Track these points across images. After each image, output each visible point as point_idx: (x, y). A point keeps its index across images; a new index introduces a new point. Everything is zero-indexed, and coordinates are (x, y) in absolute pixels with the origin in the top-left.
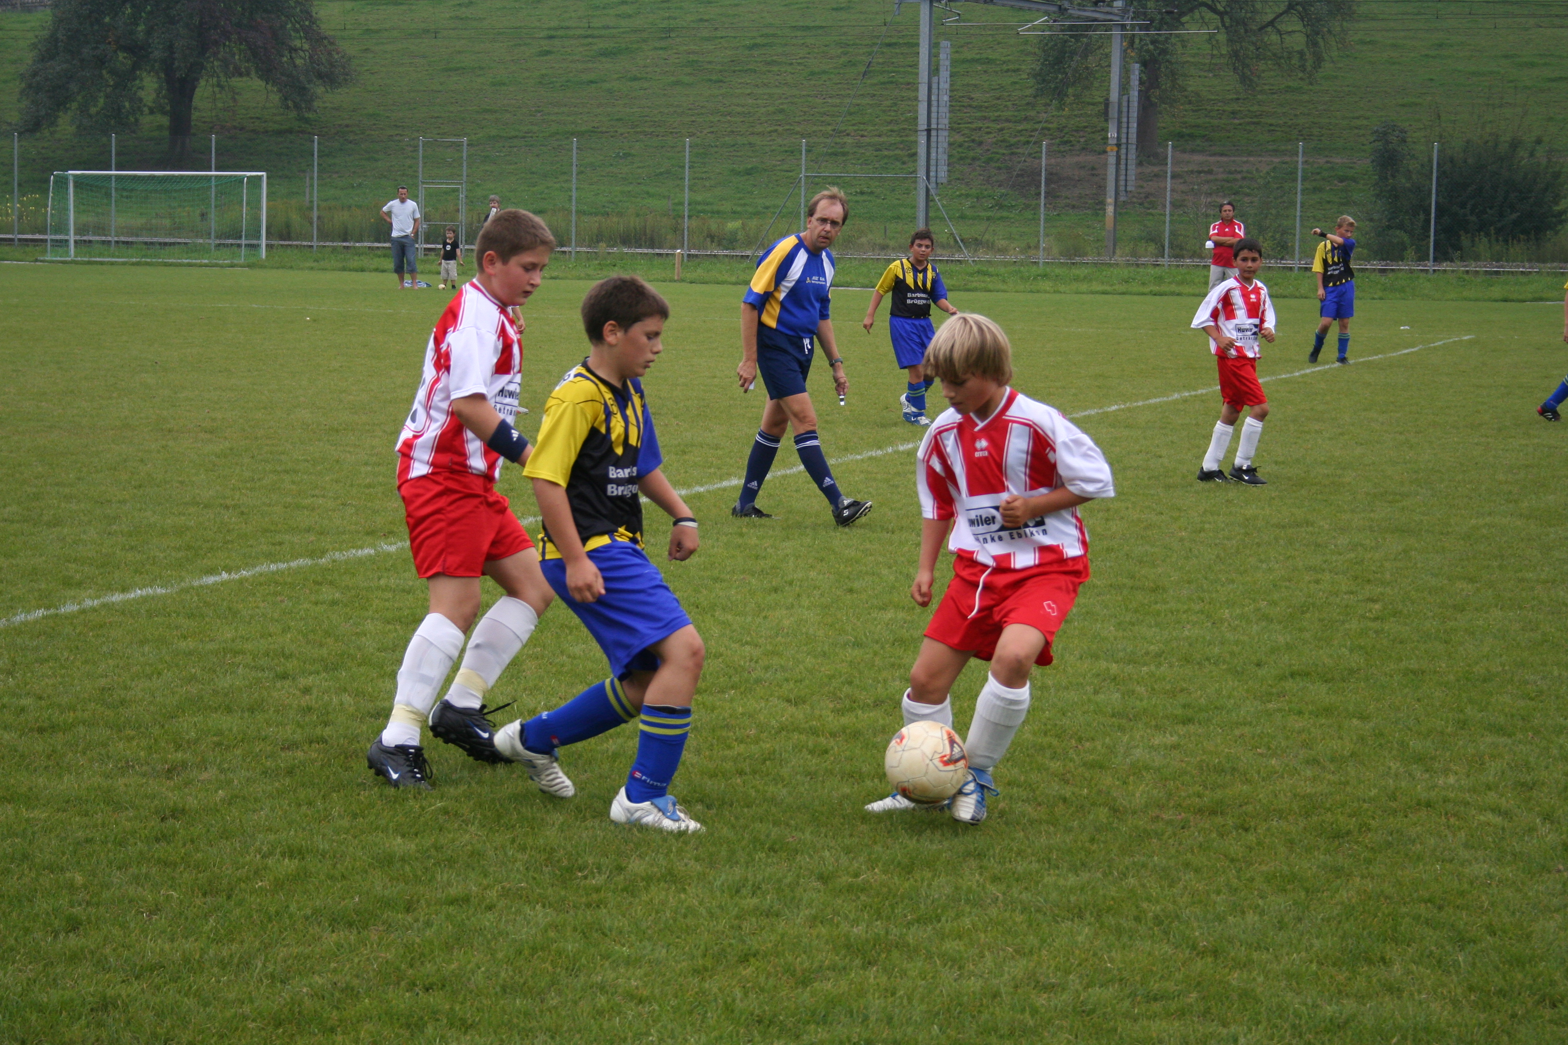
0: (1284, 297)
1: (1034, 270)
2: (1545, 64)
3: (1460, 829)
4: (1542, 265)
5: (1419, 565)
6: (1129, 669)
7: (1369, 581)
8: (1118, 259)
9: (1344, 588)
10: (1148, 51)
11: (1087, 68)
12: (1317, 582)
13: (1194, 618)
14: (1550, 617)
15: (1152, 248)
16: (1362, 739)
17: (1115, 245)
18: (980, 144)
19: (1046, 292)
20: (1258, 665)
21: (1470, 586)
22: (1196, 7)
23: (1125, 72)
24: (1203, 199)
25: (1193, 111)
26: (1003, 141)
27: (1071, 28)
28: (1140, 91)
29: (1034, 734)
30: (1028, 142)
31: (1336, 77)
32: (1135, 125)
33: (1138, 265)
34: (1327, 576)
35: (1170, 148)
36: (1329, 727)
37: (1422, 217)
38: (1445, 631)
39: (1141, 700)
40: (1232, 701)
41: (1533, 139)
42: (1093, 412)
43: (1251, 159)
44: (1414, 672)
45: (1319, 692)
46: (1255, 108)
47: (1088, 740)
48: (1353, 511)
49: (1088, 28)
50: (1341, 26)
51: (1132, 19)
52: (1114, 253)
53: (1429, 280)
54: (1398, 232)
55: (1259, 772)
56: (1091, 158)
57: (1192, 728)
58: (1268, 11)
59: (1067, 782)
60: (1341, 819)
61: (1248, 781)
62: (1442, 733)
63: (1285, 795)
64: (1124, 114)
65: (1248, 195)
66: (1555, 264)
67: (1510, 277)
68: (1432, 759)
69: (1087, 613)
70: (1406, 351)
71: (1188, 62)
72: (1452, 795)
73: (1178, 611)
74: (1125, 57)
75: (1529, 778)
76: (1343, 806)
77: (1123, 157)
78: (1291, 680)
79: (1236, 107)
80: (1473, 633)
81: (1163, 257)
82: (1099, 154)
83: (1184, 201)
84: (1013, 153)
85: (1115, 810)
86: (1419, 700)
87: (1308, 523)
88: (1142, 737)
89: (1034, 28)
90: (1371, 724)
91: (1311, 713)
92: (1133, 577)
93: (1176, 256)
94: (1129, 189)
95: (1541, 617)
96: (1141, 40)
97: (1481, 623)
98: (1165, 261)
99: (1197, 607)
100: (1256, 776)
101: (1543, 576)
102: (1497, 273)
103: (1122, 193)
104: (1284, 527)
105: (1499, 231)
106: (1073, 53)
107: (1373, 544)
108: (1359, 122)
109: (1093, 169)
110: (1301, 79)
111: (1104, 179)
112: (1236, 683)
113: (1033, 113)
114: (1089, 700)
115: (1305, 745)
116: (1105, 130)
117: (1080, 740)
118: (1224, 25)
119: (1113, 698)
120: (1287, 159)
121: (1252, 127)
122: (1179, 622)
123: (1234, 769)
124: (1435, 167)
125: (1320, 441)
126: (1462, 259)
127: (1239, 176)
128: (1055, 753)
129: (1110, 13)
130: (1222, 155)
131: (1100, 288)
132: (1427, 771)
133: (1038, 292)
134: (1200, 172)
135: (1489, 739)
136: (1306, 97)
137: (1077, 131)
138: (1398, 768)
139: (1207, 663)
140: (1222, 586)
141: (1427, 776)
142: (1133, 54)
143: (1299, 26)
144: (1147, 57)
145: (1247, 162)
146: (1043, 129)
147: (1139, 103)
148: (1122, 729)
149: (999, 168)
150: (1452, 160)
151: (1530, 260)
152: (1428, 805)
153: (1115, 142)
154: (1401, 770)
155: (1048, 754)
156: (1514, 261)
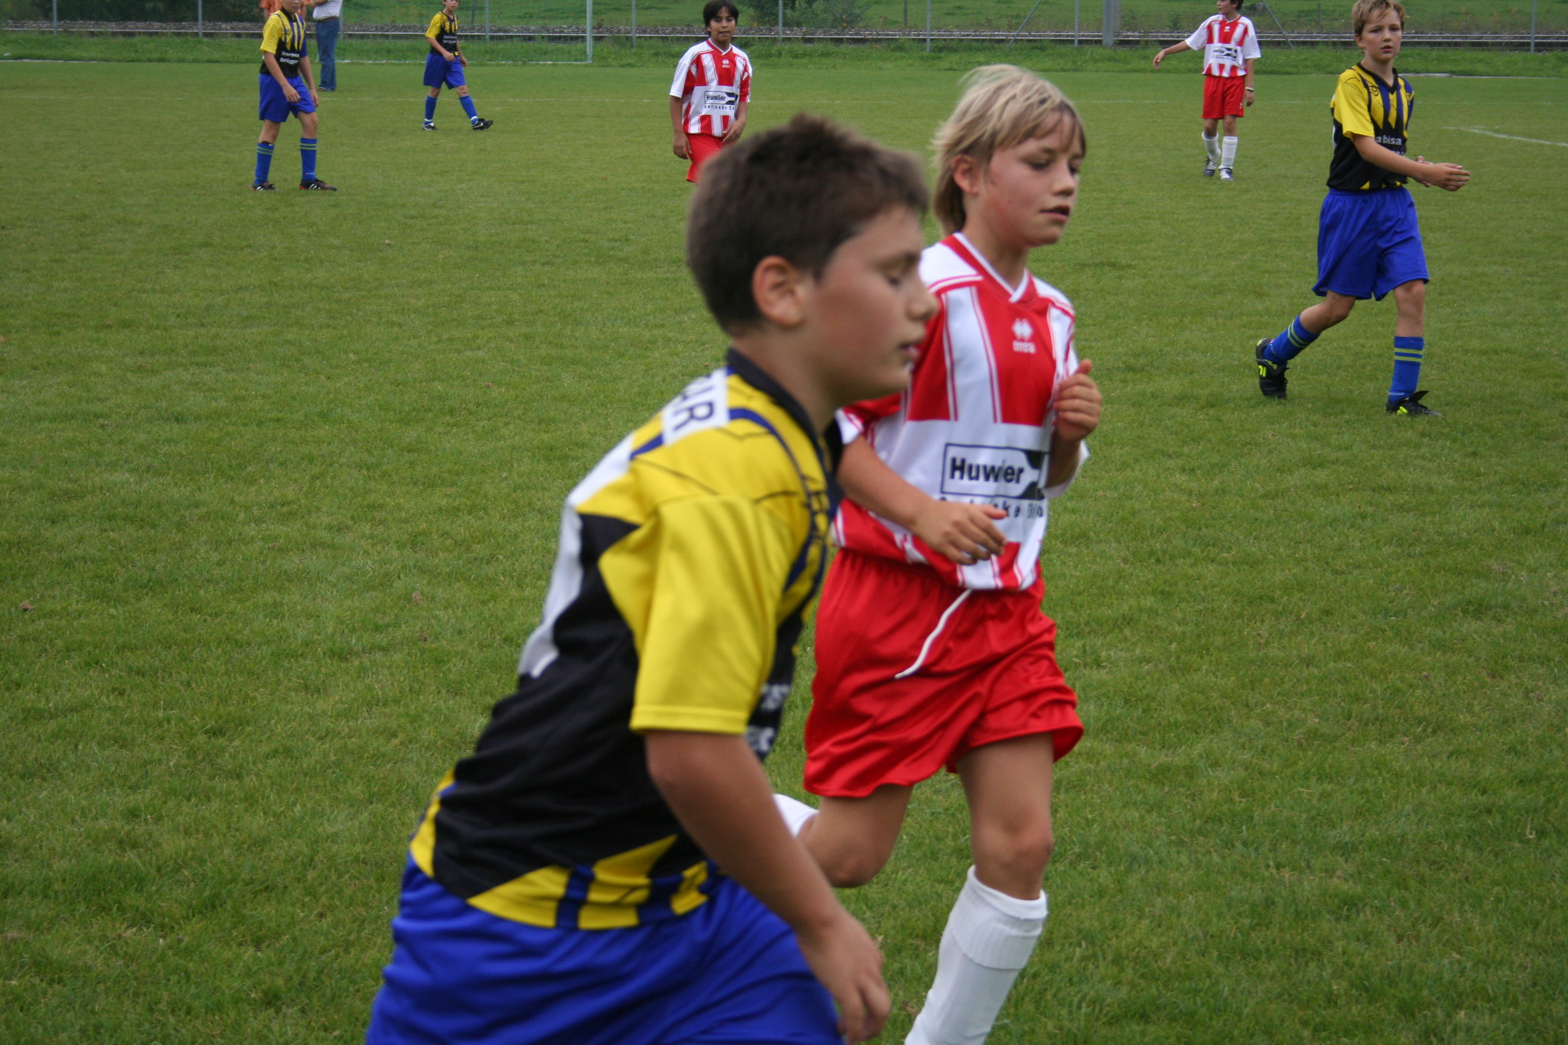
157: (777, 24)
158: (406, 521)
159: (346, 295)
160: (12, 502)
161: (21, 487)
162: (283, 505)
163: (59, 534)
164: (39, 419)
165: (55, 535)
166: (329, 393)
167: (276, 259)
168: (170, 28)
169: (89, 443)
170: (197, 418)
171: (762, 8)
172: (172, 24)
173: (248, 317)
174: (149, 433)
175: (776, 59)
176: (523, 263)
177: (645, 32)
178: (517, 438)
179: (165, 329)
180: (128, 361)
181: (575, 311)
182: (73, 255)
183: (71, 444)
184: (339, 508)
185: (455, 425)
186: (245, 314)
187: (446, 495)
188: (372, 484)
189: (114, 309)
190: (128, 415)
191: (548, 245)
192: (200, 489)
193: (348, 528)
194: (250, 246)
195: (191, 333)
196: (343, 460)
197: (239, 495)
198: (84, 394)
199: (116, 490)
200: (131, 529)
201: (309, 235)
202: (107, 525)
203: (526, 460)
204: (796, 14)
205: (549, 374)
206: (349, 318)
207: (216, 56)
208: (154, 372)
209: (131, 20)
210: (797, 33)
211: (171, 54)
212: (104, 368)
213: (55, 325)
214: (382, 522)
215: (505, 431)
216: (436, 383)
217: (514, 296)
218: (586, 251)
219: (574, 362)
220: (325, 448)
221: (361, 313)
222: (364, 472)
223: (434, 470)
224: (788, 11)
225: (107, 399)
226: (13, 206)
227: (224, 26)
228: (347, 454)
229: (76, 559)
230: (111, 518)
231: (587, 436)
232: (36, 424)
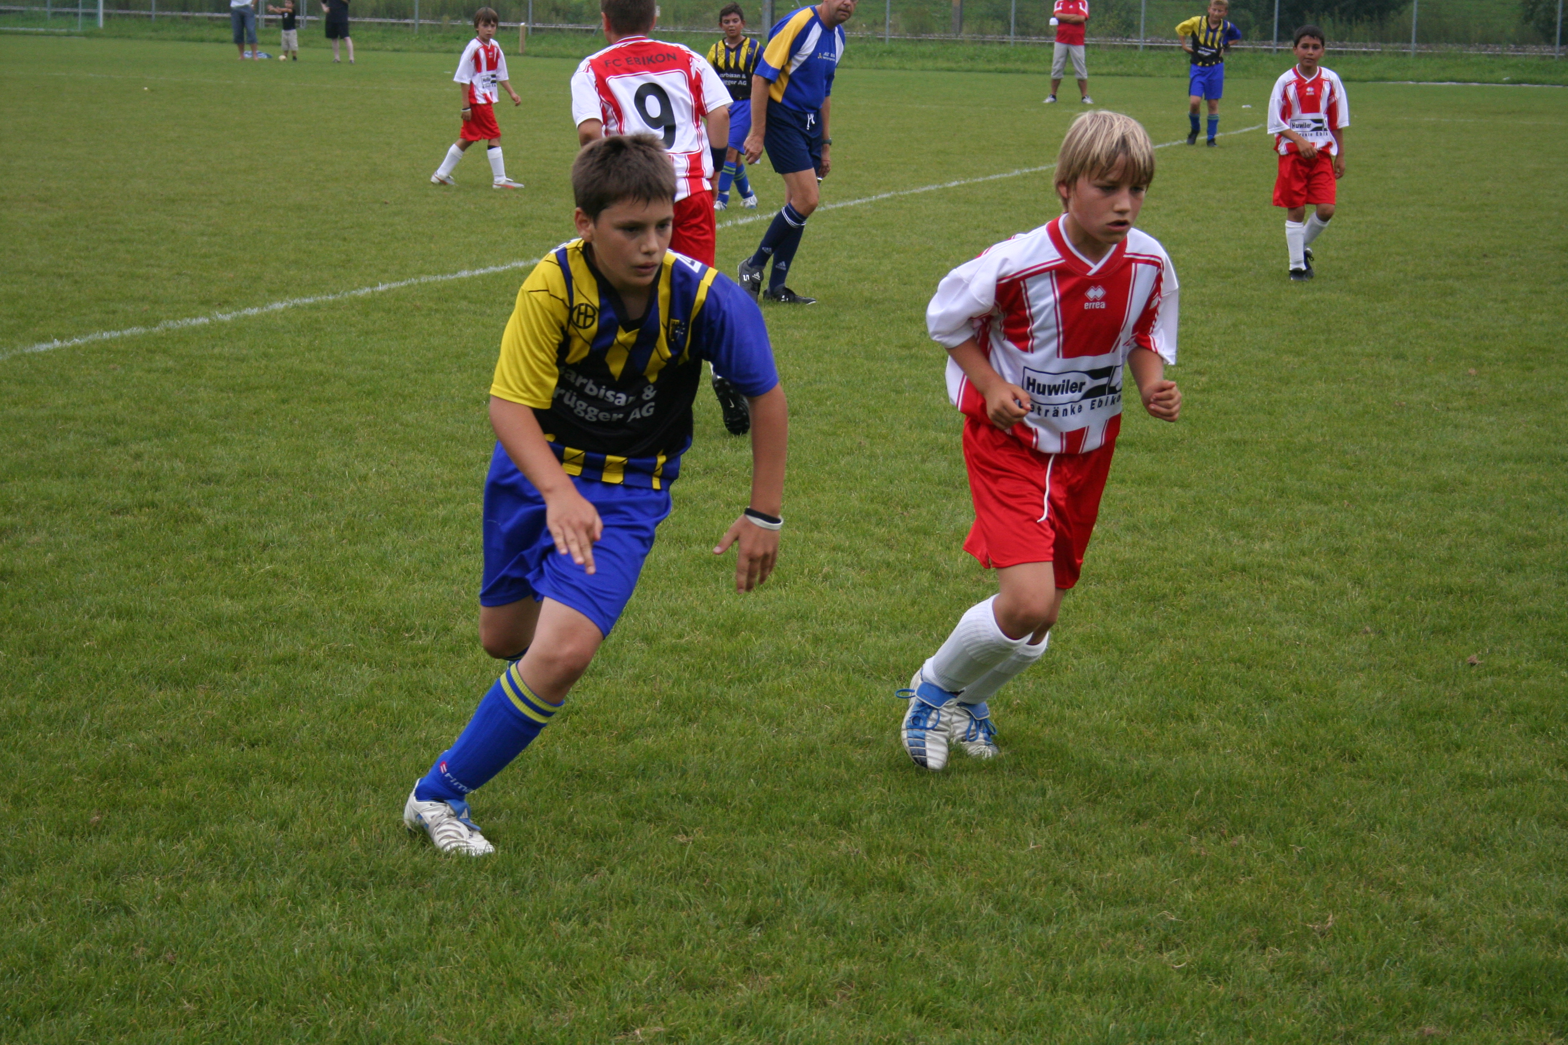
0: (1129, 75)
1: (880, 46)
3: (1272, 592)
4: (1384, 45)
5: (1247, 339)
7: (1197, 354)
8: (964, 35)
14: (1372, 390)
15: (999, 25)
16: (1182, 507)
17: (961, 22)
19: (891, 68)
21: (1296, 360)
29: (862, 500)
33: (984, 43)
36: (1151, 495)
38: (1270, 402)
42: (934, 187)
44: (1237, 442)
47: (913, 507)
52: (961, 30)
53: (1273, 60)
54: (1243, 12)
59: (891, 548)
60: (1158, 583)
62: (1260, 501)
66: (1397, 45)
67: (1353, 56)
68: (1249, 526)
69: (919, 384)
70: (1246, 130)
72: (1267, 560)
75: (1342, 544)
76: (1160, 570)
80: (1296, 405)
81: (1009, 34)
85: (936, 574)
86: (1240, 469)
90: (1192, 493)
91: (1133, 482)
93: (1023, 34)
97: (1305, 395)
98: (1011, 38)
101: (1368, 350)
102: (1340, 53)
105: (1343, 11)
107: (1203, 318)
114: (916, 469)
115: (1128, 512)
117: (906, 507)
125: (1156, 218)
128: (881, 519)
131: (945, 65)
132: (1244, 537)
133: (884, 68)
135: (1306, 506)
138: (1216, 535)
141: (1243, 542)
151: (1373, 40)
152: (1243, 570)
154: (1219, 536)
155: (874, 520)
156: (1357, 41)
160: (1468, 547)
161: (1479, 530)
163: (1514, 585)
164: (1504, 459)
165: (1510, 585)
169: (1553, 488)
183: (1534, 488)
198: (1553, 435)
213: (1529, 359)
226: (1498, 233)
229: (1530, 613)
232: (1500, 464)
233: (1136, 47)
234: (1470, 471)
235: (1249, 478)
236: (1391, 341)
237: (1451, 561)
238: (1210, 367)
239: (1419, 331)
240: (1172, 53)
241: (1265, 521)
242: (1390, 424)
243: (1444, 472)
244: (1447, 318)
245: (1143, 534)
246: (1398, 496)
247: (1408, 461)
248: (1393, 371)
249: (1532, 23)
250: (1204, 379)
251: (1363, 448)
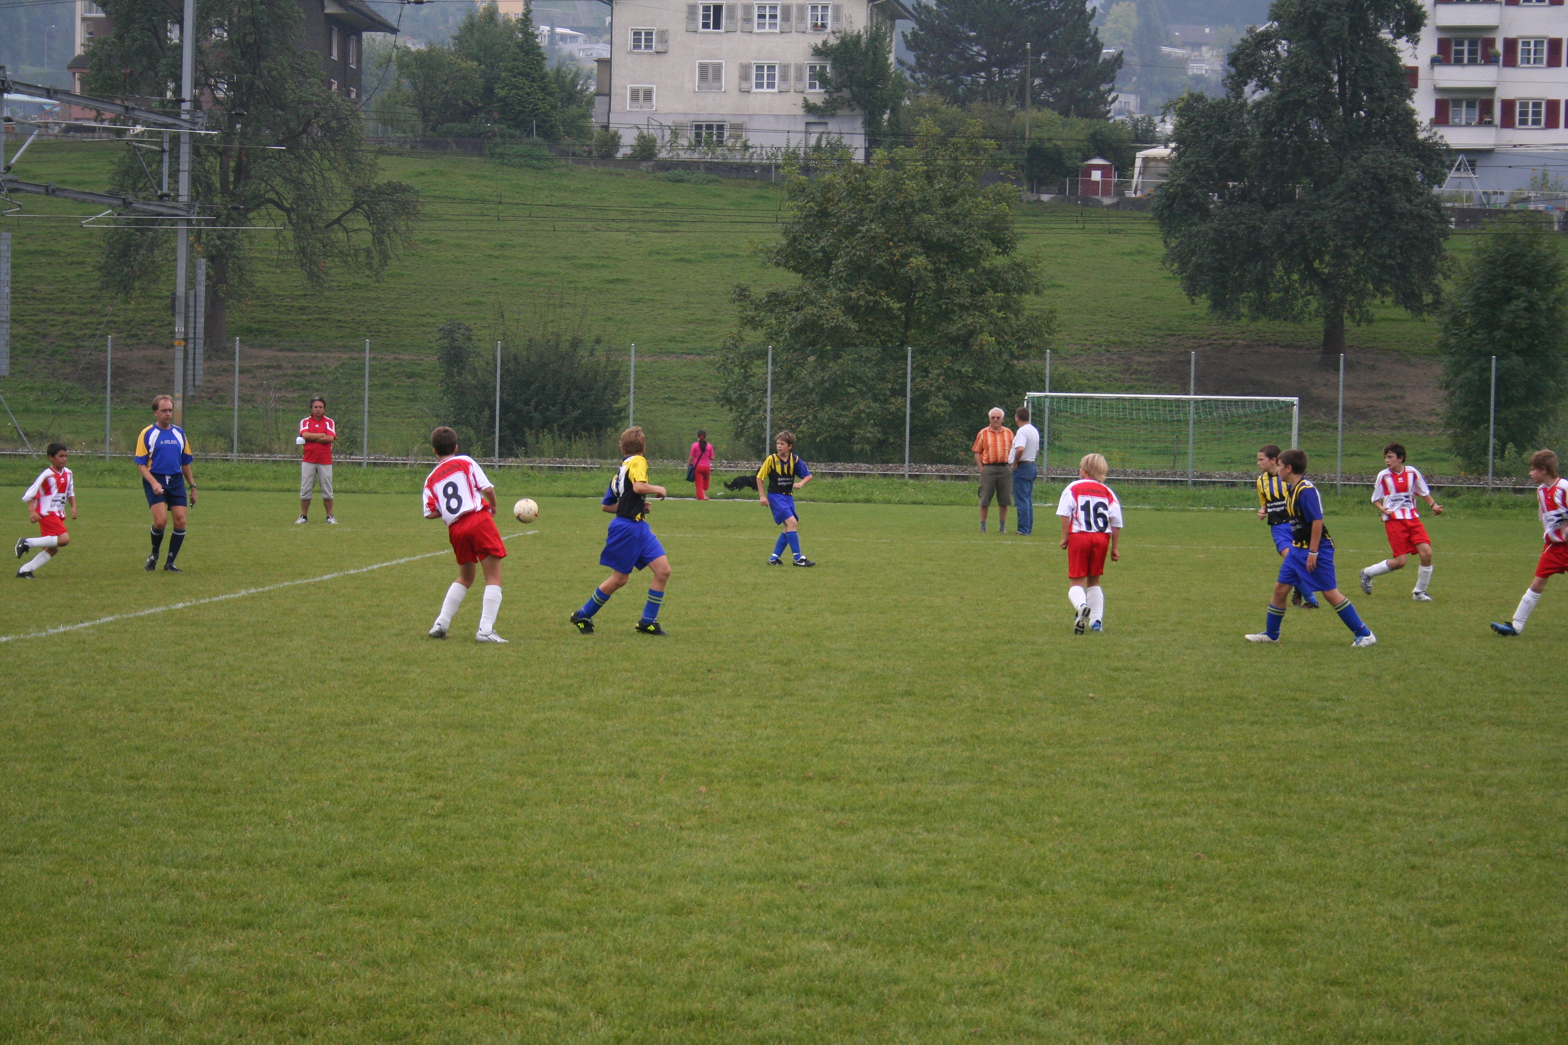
0: (354, 492)
1: (101, 465)
2: (603, 266)
3: (516, 1026)
4: (603, 461)
5: (481, 761)
6: (188, 874)
7: (431, 778)
9: (407, 785)
10: (215, 246)
11: (153, 262)
12: (380, 780)
13: (256, 820)
14: (606, 810)
15: (221, 443)
16: (422, 938)
18: (45, 336)
19: (113, 487)
20: (320, 866)
21: (530, 781)
22: (262, 203)
23: (192, 267)
24: (272, 394)
25: (262, 306)
26: (68, 334)
27: (136, 222)
28: (207, 286)
29: (90, 944)
30: (94, 335)
31: (402, 275)
32: (203, 320)
33: (206, 460)
34: (391, 774)
35: (237, 343)
36: (390, 927)
37: (487, 413)
38: (506, 826)
39: (201, 906)
40: (293, 904)
41: (593, 338)
42: (159, 610)
43: (320, 355)
44: (475, 870)
45: (380, 892)
46: (323, 304)
47: (145, 949)
48: (417, 708)
49: (153, 223)
50: (406, 225)
51: (198, 214)
54: (464, 428)
55: (318, 976)
56: (158, 352)
57: (251, 933)
58: (334, 208)
59: (121, 994)
60: (399, 1020)
61: (307, 986)
62: (500, 929)
63: (344, 999)
64: (192, 309)
65: (317, 390)
67: (573, 472)
68: (490, 956)
69: (148, 817)
71: (255, 257)
72: (509, 992)
73: (240, 813)
74: (192, 252)
75: (583, 972)
76: (401, 1007)
77: (191, 351)
78: (352, 881)
79: (303, 302)
80: (532, 828)
81: (232, 452)
82: (167, 348)
83: (253, 396)
84: (78, 346)
85: (170, 1021)
86: (478, 897)
87: (373, 721)
88: (200, 943)
89: (99, 221)
90: (431, 923)
91: (371, 914)
92: (195, 779)
93: (245, 451)
94: (197, 383)
95: (598, 810)
96: (208, 235)
97: (540, 817)
98: (234, 455)
99: (260, 809)
100: (315, 979)
101: (601, 770)
102: (560, 468)
103: (190, 388)
104: (348, 725)
105: (562, 427)
106: (139, 247)
107: (437, 740)
108: (425, 320)
109: (161, 363)
110: (368, 276)
111: (173, 373)
112: (298, 885)
113: (99, 307)
114: (147, 908)
115: (367, 946)
116: (172, 324)
117: (136, 949)
118: (290, 222)
119: (172, 904)
120: (356, 355)
121: (320, 323)
122: (241, 824)
123: (293, 974)
124: (499, 365)
125: (386, 637)
126: (526, 454)
127: (308, 372)
128: (111, 963)
129: (176, 208)
130: (291, 350)
132: (485, 968)
133: (105, 487)
134: (269, 367)
135: (546, 934)
136: (373, 294)
137: (144, 325)
138: (456, 967)
139: (268, 865)
140: (286, 786)
141: (485, 973)
142: (199, 249)
143: (365, 225)
144: (214, 252)
145: (316, 357)
146: (109, 322)
147: (206, 298)
148: (180, 936)
149: (64, 361)
150: (515, 358)
151: (592, 457)
152: (486, 1003)
153: (182, 336)
154: (460, 969)
155: (103, 964)
156: (576, 457)
157: (1486, 473)
158: (1115, 1009)
159: (1050, 752)
160: (707, 970)
161: (717, 952)
162: (986, 985)
163: (753, 1008)
164: (738, 878)
165: (750, 1009)
166: (1032, 859)
167: (978, 711)
168: (877, 469)
169: (787, 907)
170: (898, 883)
171: (1470, 457)
172: (879, 466)
173: (950, 773)
174: (848, 897)
175: (1485, 510)
176: (1231, 722)
177: (1349, 479)
178: (1230, 917)
179: (866, 783)
180: (829, 817)
181: (1287, 776)
182: (777, 701)
183: (769, 907)
184: (1044, 990)
185: (1165, 900)
186: (947, 769)
187: (1157, 980)
188: (1078, 963)
189: (815, 760)
190: (827, 877)
191: (1256, 703)
192: (899, 962)
193: (1054, 1014)
194: (952, 696)
195: (892, 788)
196: (1048, 936)
197: (940, 971)
198: (783, 853)
199: (813, 960)
200: (827, 1005)
201: (1011, 686)
202: (802, 1001)
203: (1241, 944)
204: (1505, 464)
205: (1263, 845)
206: (1053, 776)
207: (921, 497)
208: (854, 830)
209: (839, 461)
210: (1507, 483)
211: (877, 495)
212: (804, 824)
213: (756, 775)
214: (1089, 1008)
215: (1216, 909)
216: (1144, 852)
217: (1223, 758)
218: (1296, 710)
219: (1288, 833)
220: (1029, 922)
221: (1064, 772)
222: (1070, 950)
223: (1143, 952)
224: (1498, 462)
225: (806, 858)
226: (720, 648)
227: (929, 468)
228: (1052, 928)
229: (771, 1038)
230: (808, 992)
231: (1306, 918)
232: (735, 884)
233: (360, 464)
234: (705, 892)
235: (488, 905)
236: (623, 760)
237: (692, 986)
238: (445, 791)
239: (650, 749)
240: (396, 469)
241: (506, 951)
242: (626, 845)
243: (680, 894)
244: (676, 734)
245: (383, 969)
246: (637, 920)
247: (645, 883)
248: (626, 791)
249: (742, 439)
250: (440, 803)
251: (600, 871)
